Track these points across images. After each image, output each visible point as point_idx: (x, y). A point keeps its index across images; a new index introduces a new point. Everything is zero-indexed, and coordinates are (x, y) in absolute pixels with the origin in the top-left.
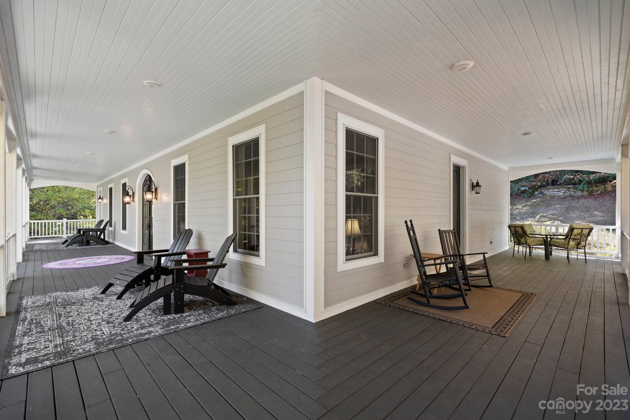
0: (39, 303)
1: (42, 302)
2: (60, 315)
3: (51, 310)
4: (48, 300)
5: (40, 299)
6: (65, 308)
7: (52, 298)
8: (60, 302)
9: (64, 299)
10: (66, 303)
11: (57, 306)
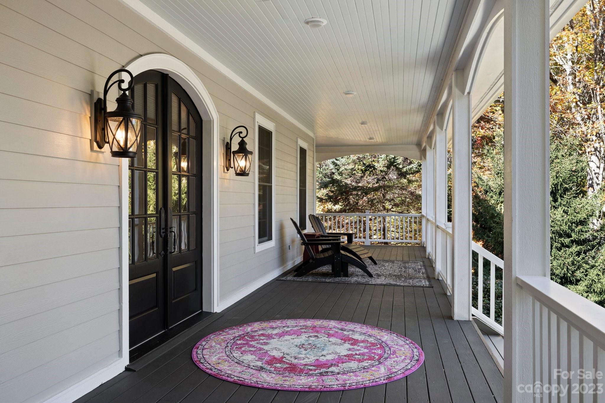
0: (417, 280)
1: (415, 281)
2: (404, 272)
3: (409, 275)
4: (411, 281)
5: (416, 282)
6: (401, 274)
7: (408, 282)
8: (403, 278)
9: (400, 279)
10: (399, 277)
11: (405, 276)
